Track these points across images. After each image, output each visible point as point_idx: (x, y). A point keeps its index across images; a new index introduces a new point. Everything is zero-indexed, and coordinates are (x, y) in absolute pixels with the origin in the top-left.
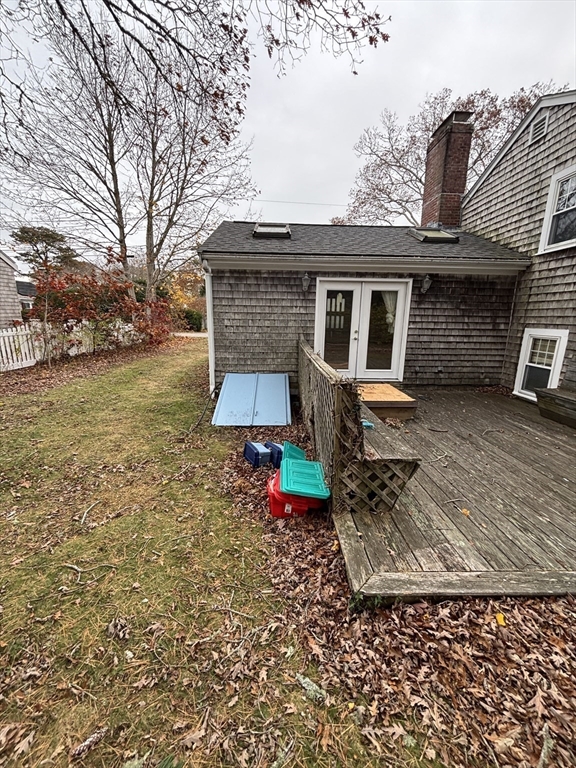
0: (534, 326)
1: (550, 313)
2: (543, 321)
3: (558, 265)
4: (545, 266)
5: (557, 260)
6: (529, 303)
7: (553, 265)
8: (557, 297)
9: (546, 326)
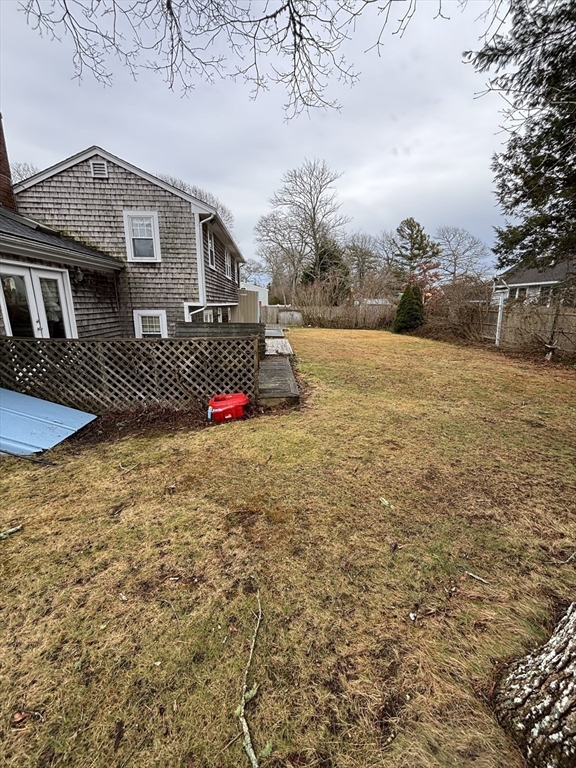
0: (139, 308)
1: (149, 300)
2: (146, 305)
3: (146, 271)
4: (136, 270)
5: (144, 268)
6: (131, 293)
7: (142, 270)
8: (152, 291)
9: (149, 308)
